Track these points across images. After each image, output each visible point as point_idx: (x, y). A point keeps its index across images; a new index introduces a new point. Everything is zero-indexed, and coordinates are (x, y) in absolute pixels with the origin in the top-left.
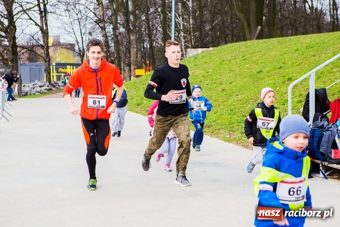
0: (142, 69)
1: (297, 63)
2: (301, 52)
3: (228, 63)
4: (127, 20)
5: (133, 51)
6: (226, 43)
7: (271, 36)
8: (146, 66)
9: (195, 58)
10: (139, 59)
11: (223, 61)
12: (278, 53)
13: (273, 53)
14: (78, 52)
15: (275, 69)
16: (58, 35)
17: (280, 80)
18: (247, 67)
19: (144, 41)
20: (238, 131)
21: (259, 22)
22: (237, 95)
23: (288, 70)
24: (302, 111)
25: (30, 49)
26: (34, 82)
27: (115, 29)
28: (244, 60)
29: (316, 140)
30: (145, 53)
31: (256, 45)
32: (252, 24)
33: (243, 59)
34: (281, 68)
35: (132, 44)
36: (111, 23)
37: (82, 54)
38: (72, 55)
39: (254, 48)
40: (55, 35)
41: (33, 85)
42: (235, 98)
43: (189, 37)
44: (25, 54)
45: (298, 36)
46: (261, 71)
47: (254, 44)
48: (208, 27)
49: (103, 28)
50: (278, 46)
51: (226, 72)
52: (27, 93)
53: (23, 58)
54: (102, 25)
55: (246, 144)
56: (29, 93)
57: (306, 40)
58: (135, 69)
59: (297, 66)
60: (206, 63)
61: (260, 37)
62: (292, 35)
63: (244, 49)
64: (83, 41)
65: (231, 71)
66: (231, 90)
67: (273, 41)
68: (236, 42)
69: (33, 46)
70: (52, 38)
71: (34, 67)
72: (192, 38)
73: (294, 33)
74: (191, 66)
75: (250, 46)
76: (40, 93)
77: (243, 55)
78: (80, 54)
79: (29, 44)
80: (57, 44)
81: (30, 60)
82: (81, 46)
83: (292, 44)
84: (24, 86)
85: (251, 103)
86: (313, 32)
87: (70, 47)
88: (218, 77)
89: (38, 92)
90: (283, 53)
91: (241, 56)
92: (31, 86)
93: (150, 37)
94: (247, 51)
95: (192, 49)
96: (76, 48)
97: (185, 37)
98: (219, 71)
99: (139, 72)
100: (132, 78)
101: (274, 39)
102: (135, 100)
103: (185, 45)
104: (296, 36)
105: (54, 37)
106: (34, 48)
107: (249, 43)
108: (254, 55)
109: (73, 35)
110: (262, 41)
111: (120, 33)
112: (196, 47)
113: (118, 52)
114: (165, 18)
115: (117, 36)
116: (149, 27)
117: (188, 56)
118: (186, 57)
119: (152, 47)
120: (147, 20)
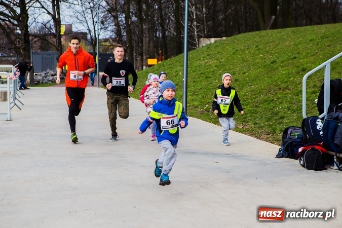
0: (154, 58)
1: (312, 54)
2: (316, 42)
3: (241, 53)
4: (140, 9)
5: (146, 40)
6: (239, 33)
7: (285, 26)
8: (159, 55)
9: (208, 48)
10: (151, 48)
11: (237, 51)
12: (292, 43)
13: (287, 43)
14: (90, 41)
15: (290, 59)
16: (71, 23)
17: (294, 70)
18: (261, 57)
19: (156, 30)
20: (251, 122)
21: (273, 11)
22: (251, 86)
23: (302, 61)
24: (316, 102)
25: (42, 37)
26: (46, 71)
27: (127, 18)
28: (258, 50)
29: (330, 131)
30: (157, 43)
31: (269, 35)
32: (266, 13)
33: (256, 49)
34: (295, 58)
35: (145, 34)
36: (123, 12)
37: (94, 43)
38: (84, 44)
39: (268, 38)
40: (67, 24)
41: (45, 74)
43: (202, 26)
44: (37, 42)
45: (313, 26)
46: (275, 62)
47: (268, 34)
48: (221, 16)
49: (115, 17)
50: (292, 36)
51: (239, 62)
52: (39, 82)
53: (36, 47)
54: (114, 14)
55: (259, 135)
56: (41, 82)
57: (321, 30)
58: (147, 58)
59: (311, 56)
60: (219, 52)
61: (274, 26)
62: (306, 25)
63: (257, 39)
64: (95, 30)
65: (244, 61)
66: (244, 80)
67: (288, 31)
68: (249, 31)
69: (46, 35)
70: (64, 26)
71: (46, 56)
72: (205, 27)
73: (308, 23)
74: (204, 56)
75: (264, 36)
76: (52, 82)
77: (256, 45)
78: (92, 43)
79: (41, 33)
81: (42, 48)
82: (94, 35)
83: (307, 34)
84: (36, 75)
85: (264, 93)
88: (232, 67)
89: (50, 81)
90: (297, 43)
91: (254, 46)
92: (43, 75)
93: (163, 26)
94: (260, 41)
95: (205, 39)
96: (89, 37)
97: (198, 27)
98: (232, 61)
99: (151, 61)
100: (144, 67)
101: (288, 29)
103: (197, 35)
104: (310, 26)
105: (66, 25)
106: (46, 37)
107: (263, 33)
108: (267, 45)
109: (85, 24)
110: (276, 31)
111: (133, 22)
112: (209, 37)
113: (130, 41)
114: (178, 7)
115: (130, 25)
116: (161, 16)
117: (201, 46)
118: (199, 47)
119: (164, 37)
120: (160, 9)
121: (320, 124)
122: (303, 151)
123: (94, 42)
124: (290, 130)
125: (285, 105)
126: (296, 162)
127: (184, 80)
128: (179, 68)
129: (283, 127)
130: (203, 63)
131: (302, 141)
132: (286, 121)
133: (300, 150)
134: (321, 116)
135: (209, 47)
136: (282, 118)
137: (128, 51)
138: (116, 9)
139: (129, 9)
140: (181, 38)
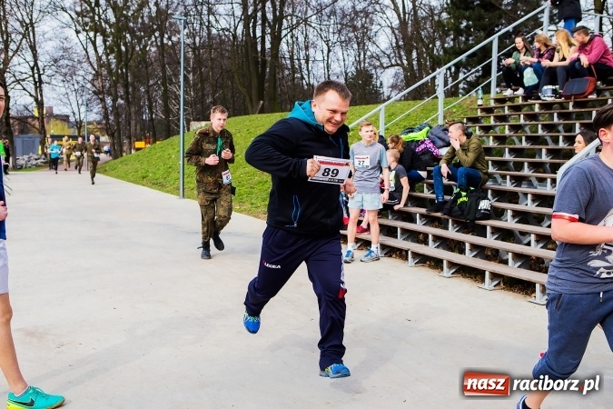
0: (141, 141)
4: (127, 92)
5: (133, 123)
8: (146, 138)
10: (138, 131)
14: (74, 123)
19: (143, 113)
20: (248, 202)
21: (261, 97)
26: (28, 154)
27: (114, 100)
30: (144, 126)
32: (254, 98)
35: (132, 116)
36: (110, 94)
38: (66, 126)
41: (29, 158)
42: (242, 171)
43: (190, 110)
47: (257, 118)
48: (210, 100)
49: (103, 100)
52: (22, 167)
54: (101, 96)
56: (24, 166)
58: (135, 141)
61: (262, 111)
63: (248, 123)
64: (80, 113)
67: (276, 116)
69: (27, 117)
71: (27, 139)
72: (194, 110)
75: (253, 120)
76: (37, 166)
78: (77, 126)
80: (51, 115)
82: (78, 118)
87: (65, 118)
89: (34, 165)
92: (26, 159)
93: (150, 108)
95: (195, 122)
96: (72, 119)
97: (186, 110)
99: (139, 144)
100: (133, 152)
102: (139, 172)
103: (186, 118)
105: (48, 108)
106: (28, 119)
107: (253, 117)
109: (69, 107)
110: (265, 115)
111: (120, 105)
112: (198, 120)
113: (118, 123)
114: (166, 91)
115: (117, 108)
116: (149, 100)
117: (191, 129)
118: (189, 130)
119: (152, 119)
120: (147, 92)
123: (79, 125)
127: (181, 162)
128: (171, 151)
137: (116, 134)
138: (103, 91)
139: (116, 92)
140: (169, 121)
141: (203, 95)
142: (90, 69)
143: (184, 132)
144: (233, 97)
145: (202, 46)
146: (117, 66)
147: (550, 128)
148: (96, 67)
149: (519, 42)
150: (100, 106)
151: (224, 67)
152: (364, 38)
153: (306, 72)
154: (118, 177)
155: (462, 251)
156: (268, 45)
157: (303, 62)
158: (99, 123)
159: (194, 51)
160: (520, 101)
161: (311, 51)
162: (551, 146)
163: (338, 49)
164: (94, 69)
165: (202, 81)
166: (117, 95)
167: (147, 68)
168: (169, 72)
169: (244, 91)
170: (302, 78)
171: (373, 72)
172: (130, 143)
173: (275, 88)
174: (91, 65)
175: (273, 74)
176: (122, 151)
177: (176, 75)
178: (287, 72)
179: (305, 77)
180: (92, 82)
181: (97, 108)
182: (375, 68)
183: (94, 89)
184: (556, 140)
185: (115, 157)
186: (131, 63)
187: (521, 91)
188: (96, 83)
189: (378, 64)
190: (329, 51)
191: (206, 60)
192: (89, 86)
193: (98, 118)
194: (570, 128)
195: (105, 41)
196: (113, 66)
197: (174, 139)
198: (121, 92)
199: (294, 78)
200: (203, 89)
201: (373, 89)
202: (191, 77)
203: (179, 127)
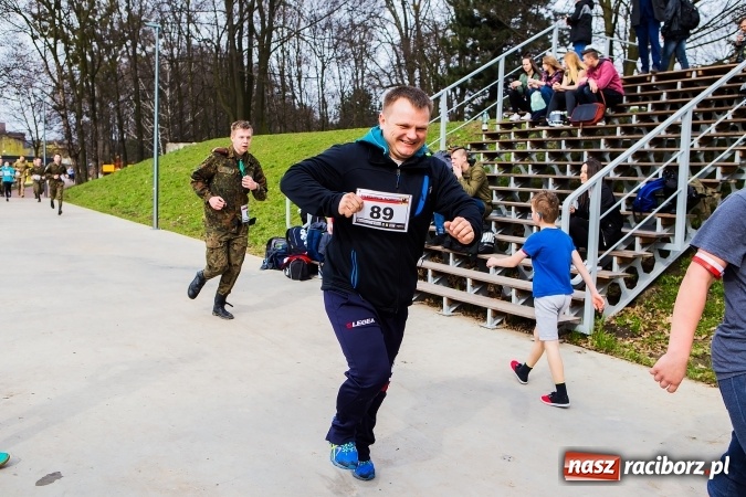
0: (110, 164)
4: (93, 109)
5: (100, 143)
8: (115, 161)
10: (107, 153)
14: (30, 142)
16: (4, 122)
19: (112, 133)
27: (79, 117)
29: (314, 241)
30: (113, 147)
34: (273, 167)
35: (99, 136)
36: (73, 110)
37: (36, 146)
38: (22, 146)
43: (167, 130)
45: (289, 134)
48: (189, 119)
49: (64, 117)
50: (270, 143)
54: (62, 113)
58: (102, 164)
60: (189, 159)
62: (281, 132)
64: (37, 131)
72: (171, 130)
78: (34, 146)
80: (3, 133)
82: (35, 136)
83: (284, 142)
86: (303, 131)
87: (19, 137)
90: (275, 151)
93: (121, 127)
95: (172, 144)
96: (28, 138)
97: (161, 130)
99: (107, 168)
100: (100, 176)
102: (107, 200)
103: (162, 139)
109: (25, 123)
111: (85, 123)
112: (176, 141)
113: (83, 144)
114: (139, 107)
115: (81, 126)
116: (119, 117)
117: (167, 152)
118: (165, 152)
119: (122, 140)
120: (117, 108)
121: (304, 235)
122: (289, 262)
123: (36, 144)
124: (273, 242)
125: (266, 216)
126: (281, 274)
127: (155, 189)
128: (144, 176)
129: (266, 239)
130: (172, 170)
131: (287, 252)
132: (266, 232)
133: (285, 260)
134: (304, 226)
135: (177, 153)
136: (263, 229)
137: (80, 156)
138: (64, 107)
139: (80, 107)
140: (142, 142)
141: (182, 114)
142: (49, 81)
143: (158, 155)
144: (216, 116)
145: (181, 58)
146: (82, 78)
147: (557, 156)
148: (56, 79)
149: (527, 64)
150: (62, 123)
151: (206, 83)
152: (362, 54)
153: (298, 91)
154: (82, 205)
155: (463, 288)
156: (255, 59)
157: (294, 79)
158: (60, 143)
159: (171, 62)
160: (527, 127)
161: (304, 67)
162: (559, 175)
163: (333, 66)
164: (54, 81)
165: (181, 98)
166: (81, 111)
167: (116, 81)
168: (142, 86)
169: (228, 110)
170: (294, 97)
171: (372, 92)
172: (97, 166)
173: (263, 108)
174: (51, 76)
175: (261, 92)
176: (87, 176)
177: (151, 91)
178: (276, 90)
179: (297, 95)
180: (52, 96)
181: (58, 126)
182: (374, 87)
183: (54, 104)
184: (563, 169)
185: (79, 182)
186: (98, 75)
187: (528, 116)
188: (56, 97)
189: (377, 83)
190: (324, 68)
191: (186, 74)
192: (48, 100)
193: (60, 137)
194: (578, 157)
195: (67, 49)
196: (77, 78)
197: (147, 162)
198: (86, 107)
199: (284, 97)
200: (181, 106)
201: (371, 111)
202: (168, 93)
203: (152, 148)
